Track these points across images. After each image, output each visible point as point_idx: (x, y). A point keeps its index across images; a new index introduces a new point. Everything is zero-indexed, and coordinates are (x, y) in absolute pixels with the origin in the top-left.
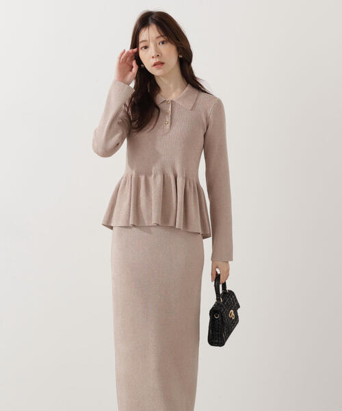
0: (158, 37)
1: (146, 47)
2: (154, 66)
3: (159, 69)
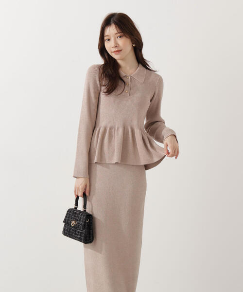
2: (114, 52)
3: (117, 55)
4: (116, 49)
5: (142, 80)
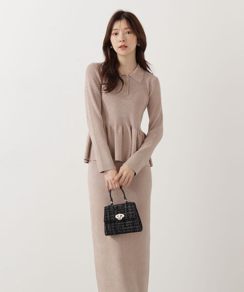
0: (126, 28)
1: (116, 34)
3: (123, 50)
4: (123, 44)
5: (139, 80)
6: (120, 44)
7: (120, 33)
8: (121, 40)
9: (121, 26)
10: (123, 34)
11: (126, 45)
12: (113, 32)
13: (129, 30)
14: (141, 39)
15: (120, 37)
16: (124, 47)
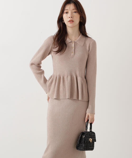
0: (73, 9)
1: (67, 13)
2: (69, 22)
3: (71, 23)
4: (71, 19)
5: (82, 44)
6: (69, 19)
7: (70, 12)
8: (70, 16)
9: (71, 7)
10: (72, 13)
11: (73, 20)
12: (65, 11)
13: (75, 10)
14: (83, 17)
15: (69, 15)
16: (72, 21)
